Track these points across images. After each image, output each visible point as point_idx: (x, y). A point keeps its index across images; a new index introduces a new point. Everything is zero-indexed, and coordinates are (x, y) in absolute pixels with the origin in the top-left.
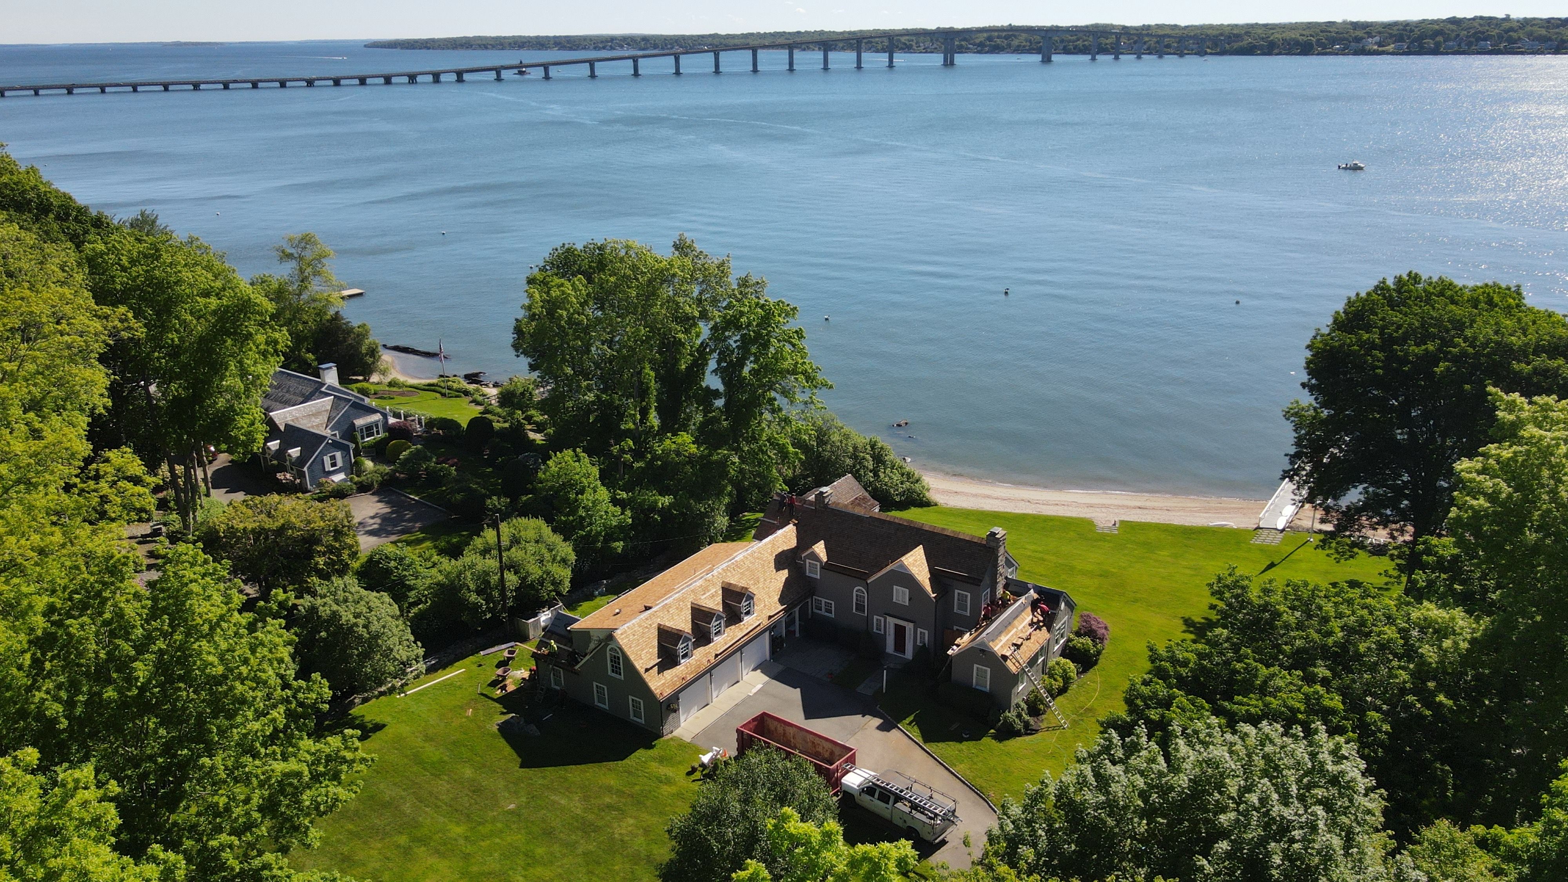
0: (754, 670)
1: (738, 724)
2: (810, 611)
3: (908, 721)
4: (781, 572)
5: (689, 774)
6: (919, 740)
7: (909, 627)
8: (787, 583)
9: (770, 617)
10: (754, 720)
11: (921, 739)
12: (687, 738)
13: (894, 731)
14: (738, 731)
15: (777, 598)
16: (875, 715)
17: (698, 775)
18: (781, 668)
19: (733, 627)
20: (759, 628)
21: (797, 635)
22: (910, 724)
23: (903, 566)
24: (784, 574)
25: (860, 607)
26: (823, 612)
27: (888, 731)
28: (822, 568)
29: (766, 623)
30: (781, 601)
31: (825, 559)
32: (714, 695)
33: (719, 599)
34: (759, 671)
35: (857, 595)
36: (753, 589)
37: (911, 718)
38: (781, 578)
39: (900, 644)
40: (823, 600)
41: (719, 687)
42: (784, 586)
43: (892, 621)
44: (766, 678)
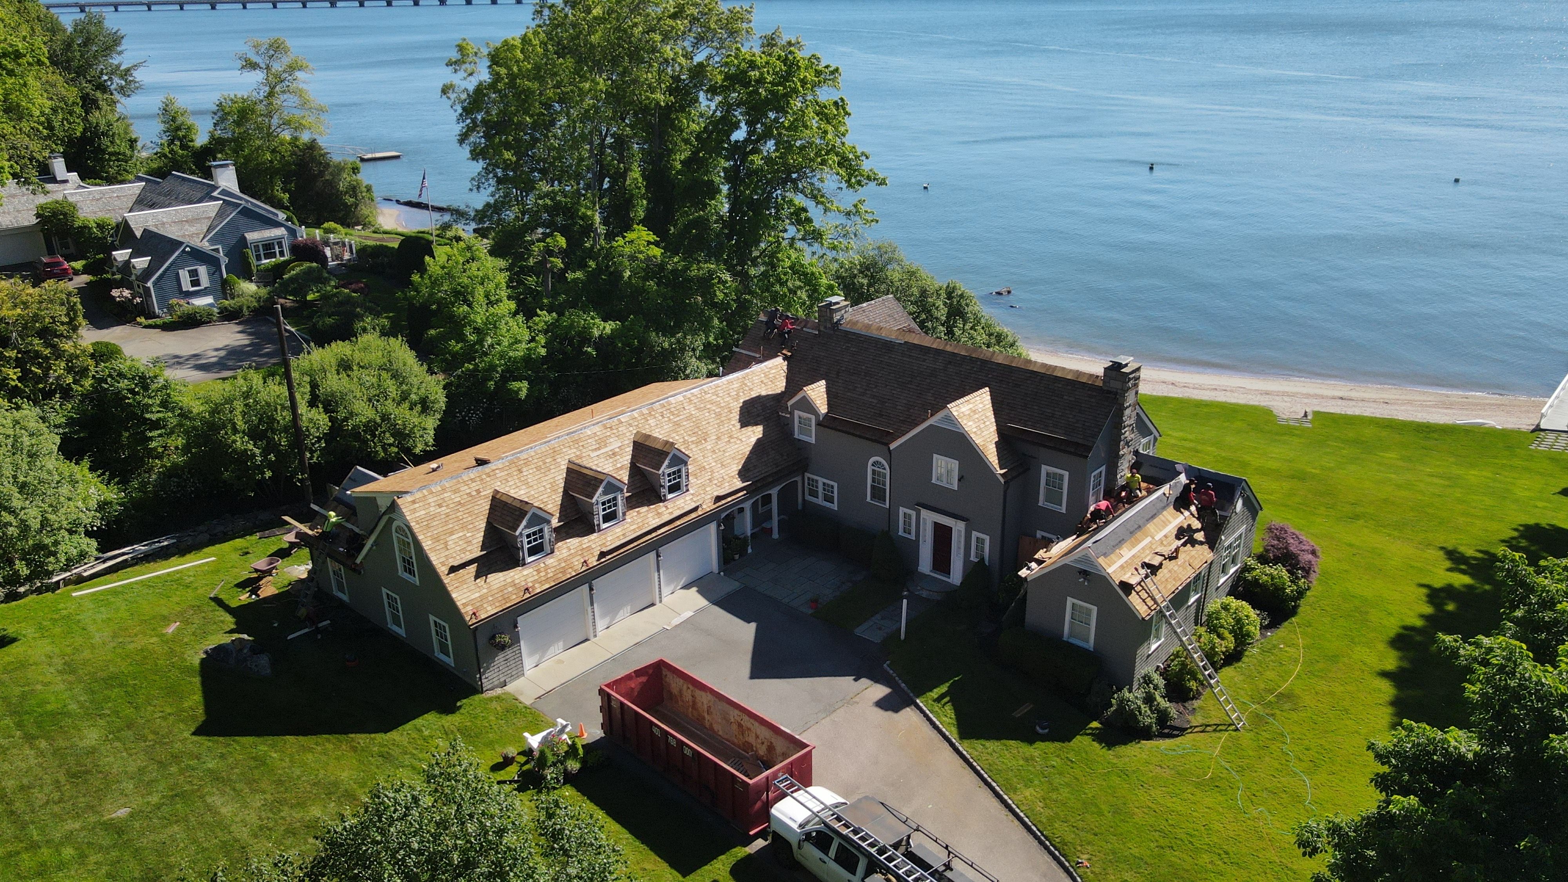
0: (687, 587)
3: (935, 693)
4: (750, 428)
5: (496, 768)
6: (952, 733)
7: (958, 527)
8: (759, 448)
9: (720, 497)
11: (954, 730)
13: (909, 711)
14: (603, 691)
15: (735, 469)
16: (878, 679)
18: (734, 586)
19: (644, 508)
20: (697, 513)
21: (775, 536)
22: (938, 700)
23: (951, 419)
24: (756, 433)
25: (878, 493)
26: (820, 501)
27: (898, 709)
28: (819, 424)
29: (710, 506)
30: (744, 473)
31: (823, 409)
32: (602, 623)
33: (625, 459)
34: (694, 589)
35: (874, 471)
36: (687, 448)
37: (944, 688)
38: (749, 438)
39: (942, 561)
40: (821, 480)
41: (612, 612)
42: (751, 452)
43: (929, 518)
44: (703, 602)
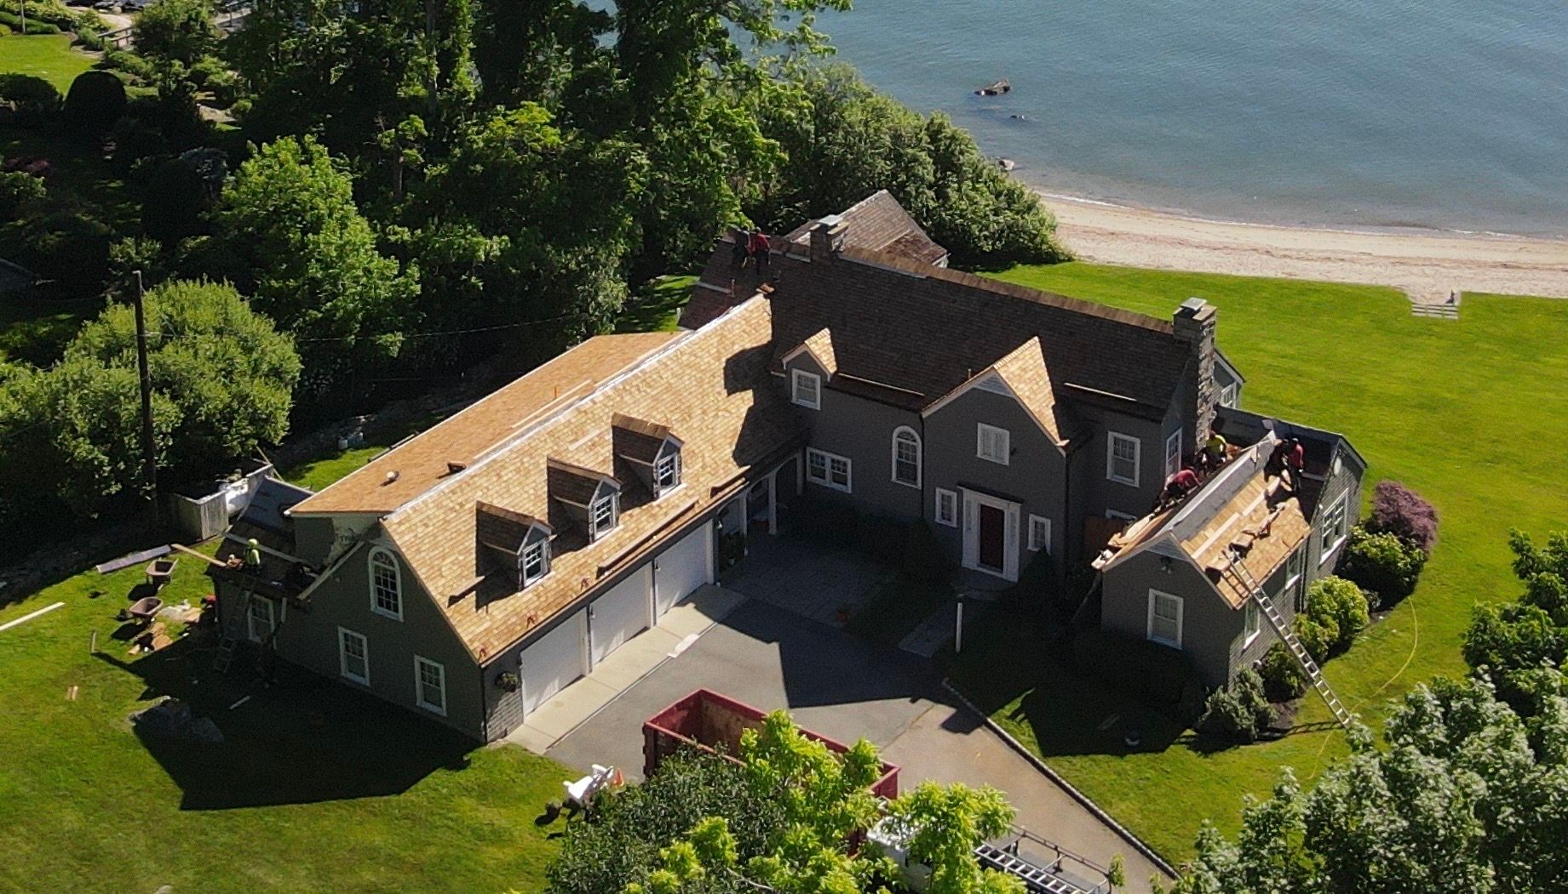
0: (682, 603)
1: (647, 716)
2: (800, 482)
3: (1008, 710)
4: (738, 395)
5: (541, 822)
6: (1034, 752)
7: (1011, 510)
8: (753, 419)
9: (715, 491)
10: (680, 706)
11: (1036, 748)
12: (538, 748)
13: (980, 734)
14: (646, 729)
15: (729, 450)
16: (938, 698)
17: (560, 824)
18: (735, 599)
19: (636, 511)
20: (690, 514)
21: (773, 530)
22: (1013, 717)
23: (997, 381)
24: (746, 400)
25: (906, 471)
26: (828, 482)
27: (967, 732)
28: (826, 386)
29: (705, 502)
30: (739, 456)
31: (831, 368)
32: (596, 656)
33: (607, 450)
34: (691, 606)
35: (900, 444)
36: (678, 430)
37: (1016, 704)
38: (738, 407)
39: (992, 550)
40: (829, 456)
41: (606, 640)
42: (744, 426)
43: (974, 500)
44: (707, 622)
